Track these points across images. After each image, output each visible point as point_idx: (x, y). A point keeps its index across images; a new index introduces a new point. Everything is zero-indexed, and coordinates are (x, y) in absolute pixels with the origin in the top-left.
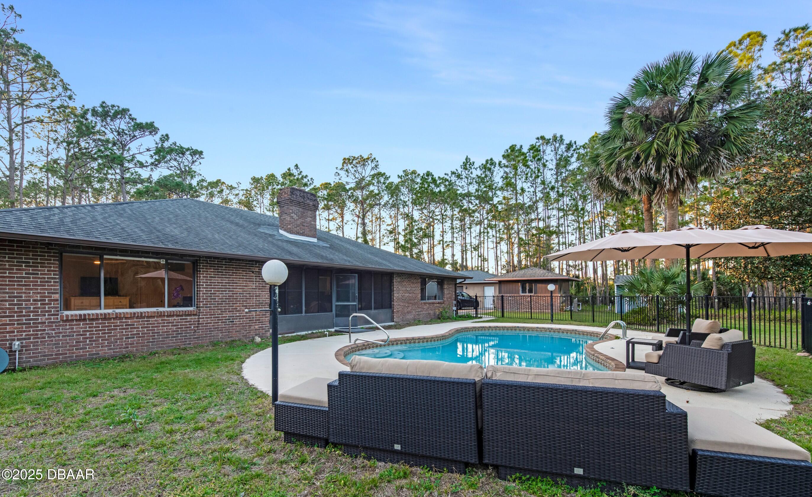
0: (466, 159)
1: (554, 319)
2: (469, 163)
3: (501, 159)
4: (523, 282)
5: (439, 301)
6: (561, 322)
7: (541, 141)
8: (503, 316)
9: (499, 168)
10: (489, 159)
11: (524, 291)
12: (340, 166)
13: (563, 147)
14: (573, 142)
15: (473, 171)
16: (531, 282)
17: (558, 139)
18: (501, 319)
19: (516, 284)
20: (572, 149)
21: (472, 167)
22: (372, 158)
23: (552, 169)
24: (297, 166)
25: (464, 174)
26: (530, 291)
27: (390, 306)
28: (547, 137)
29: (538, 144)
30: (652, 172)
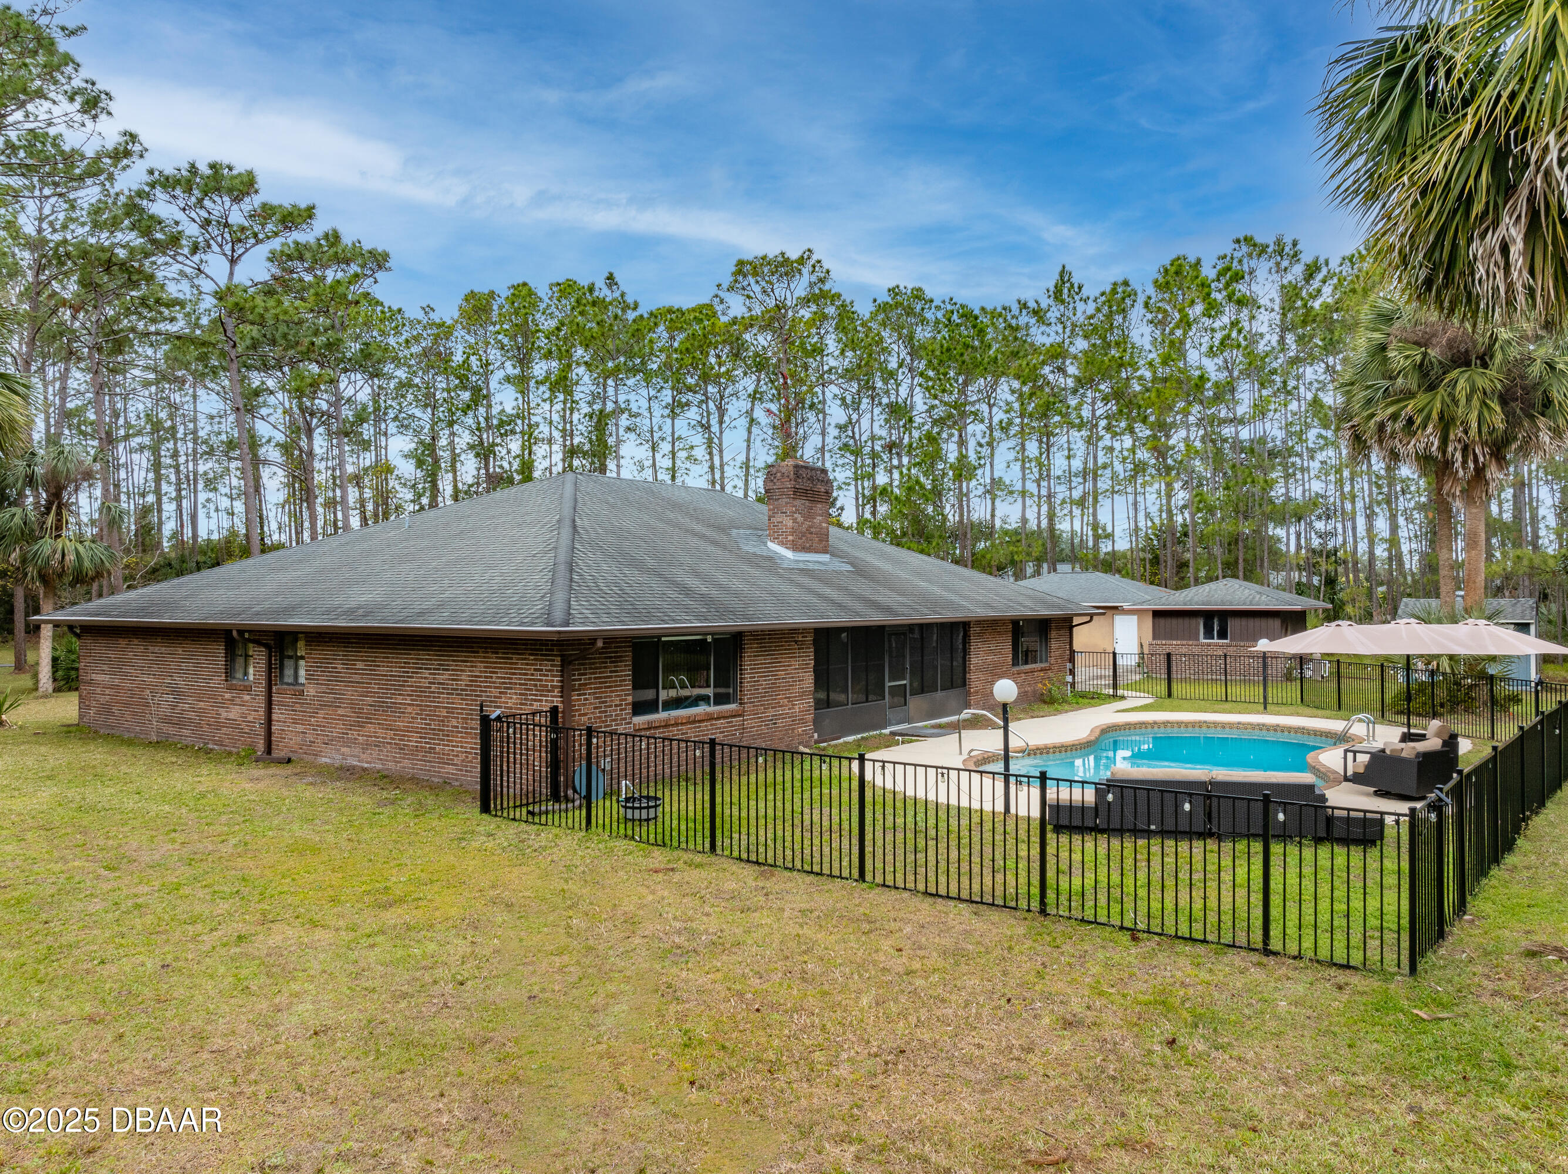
0: (1062, 273)
1: (1270, 700)
2: (1067, 285)
3: (1151, 291)
4: (1208, 616)
5: (1043, 665)
6: (1283, 708)
7: (1245, 249)
8: (1170, 695)
9: (1143, 311)
10: (1120, 280)
11: (1209, 634)
12: (727, 280)
13: (1298, 270)
14: (1322, 260)
15: (1080, 306)
16: (1224, 616)
17: (1287, 249)
18: (1168, 701)
19: (1193, 621)
20: (1320, 276)
21: (1077, 298)
22: (812, 262)
23: (1273, 310)
24: (610, 277)
25: (1053, 315)
26: (1223, 635)
27: (964, 683)
28: (1259, 239)
29: (1238, 255)
30: (1434, 448)
